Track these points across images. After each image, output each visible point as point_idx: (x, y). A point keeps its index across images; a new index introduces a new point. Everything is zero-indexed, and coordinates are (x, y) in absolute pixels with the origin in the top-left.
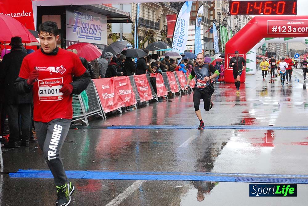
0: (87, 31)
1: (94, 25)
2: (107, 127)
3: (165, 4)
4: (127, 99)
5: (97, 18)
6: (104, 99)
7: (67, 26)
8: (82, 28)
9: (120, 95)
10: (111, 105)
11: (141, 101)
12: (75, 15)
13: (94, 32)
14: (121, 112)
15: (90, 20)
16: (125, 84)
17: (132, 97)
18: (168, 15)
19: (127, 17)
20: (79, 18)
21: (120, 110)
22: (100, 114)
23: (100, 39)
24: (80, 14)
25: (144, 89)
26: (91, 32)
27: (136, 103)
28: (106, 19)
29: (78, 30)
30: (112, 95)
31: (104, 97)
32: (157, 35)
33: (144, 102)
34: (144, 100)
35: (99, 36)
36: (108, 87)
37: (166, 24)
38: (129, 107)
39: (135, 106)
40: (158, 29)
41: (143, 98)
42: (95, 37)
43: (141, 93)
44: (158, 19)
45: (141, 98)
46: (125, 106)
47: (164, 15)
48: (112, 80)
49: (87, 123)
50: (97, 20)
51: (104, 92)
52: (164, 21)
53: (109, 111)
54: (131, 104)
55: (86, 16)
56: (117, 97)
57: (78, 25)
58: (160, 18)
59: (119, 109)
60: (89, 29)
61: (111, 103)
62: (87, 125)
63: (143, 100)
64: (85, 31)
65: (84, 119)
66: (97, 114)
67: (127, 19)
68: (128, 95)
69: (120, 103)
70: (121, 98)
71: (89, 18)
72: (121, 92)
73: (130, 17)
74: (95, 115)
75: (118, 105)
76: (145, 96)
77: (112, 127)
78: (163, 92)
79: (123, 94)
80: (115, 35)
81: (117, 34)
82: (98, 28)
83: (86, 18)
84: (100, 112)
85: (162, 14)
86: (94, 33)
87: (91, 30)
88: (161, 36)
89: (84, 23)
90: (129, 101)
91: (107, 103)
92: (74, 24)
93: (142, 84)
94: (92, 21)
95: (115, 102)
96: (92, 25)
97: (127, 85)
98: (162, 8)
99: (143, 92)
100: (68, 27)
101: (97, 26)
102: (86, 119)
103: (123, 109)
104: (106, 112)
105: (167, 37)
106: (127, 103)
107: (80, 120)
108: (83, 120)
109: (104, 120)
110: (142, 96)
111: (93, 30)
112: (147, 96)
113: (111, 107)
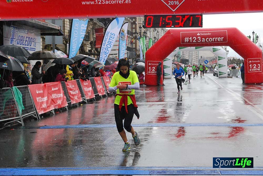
0: (23, 42)
1: (29, 38)
2: (40, 127)
3: (94, 19)
4: (59, 102)
5: (32, 31)
6: (38, 102)
7: (4, 39)
8: (18, 41)
9: (53, 98)
10: (44, 107)
11: (72, 104)
12: (12, 29)
13: (29, 43)
14: (54, 113)
15: (26, 33)
16: (57, 89)
17: (63, 100)
18: (96, 28)
19: (59, 30)
20: (15, 32)
21: (53, 112)
22: (35, 115)
23: (35, 50)
24: (17, 28)
25: (74, 93)
26: (26, 44)
27: (67, 105)
28: (40, 32)
29: (15, 42)
30: (45, 99)
31: (38, 101)
32: (87, 46)
33: (75, 104)
34: (75, 102)
35: (34, 47)
36: (41, 92)
37: (95, 37)
38: (61, 108)
39: (67, 107)
40: (88, 41)
41: (74, 101)
42: (30, 48)
43: (71, 96)
44: (88, 32)
45: (71, 101)
46: (57, 108)
47: (93, 29)
48: (45, 85)
49: (22, 124)
50: (32, 33)
51: (38, 97)
52: (93, 34)
53: (43, 112)
54: (62, 106)
55: (22, 30)
56: (50, 101)
57: (14, 38)
58: (90, 32)
59: (52, 110)
60: (24, 42)
61: (44, 106)
62: (23, 126)
63: (73, 102)
64: (21, 43)
65: (20, 121)
66: (32, 115)
67: (58, 32)
68: (60, 98)
69: (52, 106)
70: (53, 101)
71: (24, 32)
72: (54, 96)
73: (61, 30)
74: (30, 116)
75: (51, 108)
76: (75, 98)
77: (45, 127)
78: (91, 95)
79: (56, 98)
80: (49, 46)
81: (51, 45)
82: (33, 40)
83: (22, 32)
84: (35, 114)
85: (92, 27)
86: (29, 45)
87: (27, 42)
88: (90, 46)
89: (19, 36)
90: (60, 103)
91: (41, 105)
92: (11, 37)
93: (72, 88)
94: (27, 34)
95: (49, 105)
96: (27, 37)
97: (59, 89)
98: (91, 23)
99: (73, 95)
100: (6, 40)
101: (32, 38)
102: (22, 121)
103: (55, 110)
104: (40, 114)
105: (95, 47)
106: (59, 105)
107: (16, 121)
108: (18, 122)
109: (39, 121)
110: (72, 99)
111: (28, 42)
112: (77, 98)
113: (44, 109)
